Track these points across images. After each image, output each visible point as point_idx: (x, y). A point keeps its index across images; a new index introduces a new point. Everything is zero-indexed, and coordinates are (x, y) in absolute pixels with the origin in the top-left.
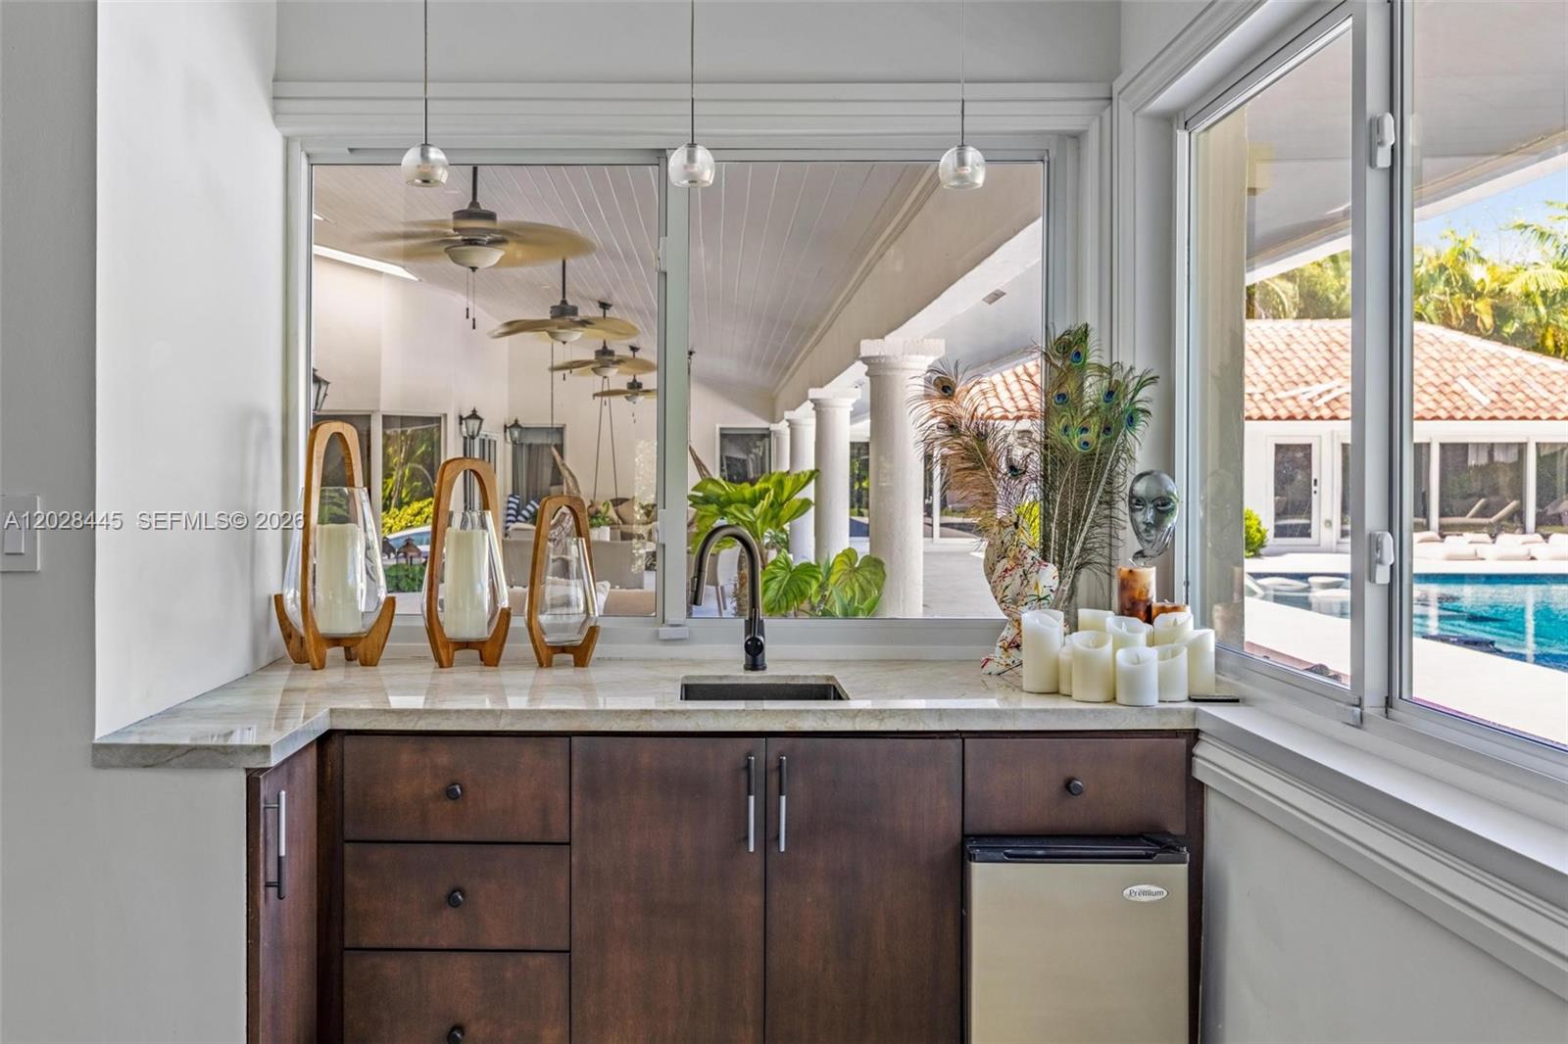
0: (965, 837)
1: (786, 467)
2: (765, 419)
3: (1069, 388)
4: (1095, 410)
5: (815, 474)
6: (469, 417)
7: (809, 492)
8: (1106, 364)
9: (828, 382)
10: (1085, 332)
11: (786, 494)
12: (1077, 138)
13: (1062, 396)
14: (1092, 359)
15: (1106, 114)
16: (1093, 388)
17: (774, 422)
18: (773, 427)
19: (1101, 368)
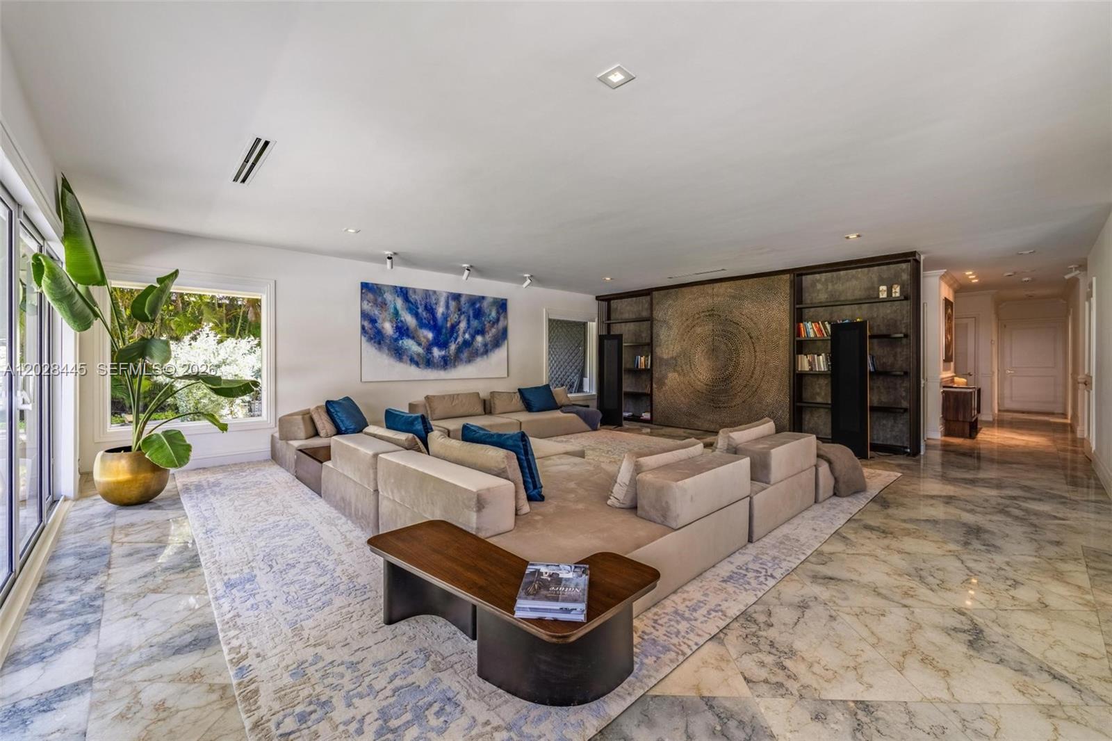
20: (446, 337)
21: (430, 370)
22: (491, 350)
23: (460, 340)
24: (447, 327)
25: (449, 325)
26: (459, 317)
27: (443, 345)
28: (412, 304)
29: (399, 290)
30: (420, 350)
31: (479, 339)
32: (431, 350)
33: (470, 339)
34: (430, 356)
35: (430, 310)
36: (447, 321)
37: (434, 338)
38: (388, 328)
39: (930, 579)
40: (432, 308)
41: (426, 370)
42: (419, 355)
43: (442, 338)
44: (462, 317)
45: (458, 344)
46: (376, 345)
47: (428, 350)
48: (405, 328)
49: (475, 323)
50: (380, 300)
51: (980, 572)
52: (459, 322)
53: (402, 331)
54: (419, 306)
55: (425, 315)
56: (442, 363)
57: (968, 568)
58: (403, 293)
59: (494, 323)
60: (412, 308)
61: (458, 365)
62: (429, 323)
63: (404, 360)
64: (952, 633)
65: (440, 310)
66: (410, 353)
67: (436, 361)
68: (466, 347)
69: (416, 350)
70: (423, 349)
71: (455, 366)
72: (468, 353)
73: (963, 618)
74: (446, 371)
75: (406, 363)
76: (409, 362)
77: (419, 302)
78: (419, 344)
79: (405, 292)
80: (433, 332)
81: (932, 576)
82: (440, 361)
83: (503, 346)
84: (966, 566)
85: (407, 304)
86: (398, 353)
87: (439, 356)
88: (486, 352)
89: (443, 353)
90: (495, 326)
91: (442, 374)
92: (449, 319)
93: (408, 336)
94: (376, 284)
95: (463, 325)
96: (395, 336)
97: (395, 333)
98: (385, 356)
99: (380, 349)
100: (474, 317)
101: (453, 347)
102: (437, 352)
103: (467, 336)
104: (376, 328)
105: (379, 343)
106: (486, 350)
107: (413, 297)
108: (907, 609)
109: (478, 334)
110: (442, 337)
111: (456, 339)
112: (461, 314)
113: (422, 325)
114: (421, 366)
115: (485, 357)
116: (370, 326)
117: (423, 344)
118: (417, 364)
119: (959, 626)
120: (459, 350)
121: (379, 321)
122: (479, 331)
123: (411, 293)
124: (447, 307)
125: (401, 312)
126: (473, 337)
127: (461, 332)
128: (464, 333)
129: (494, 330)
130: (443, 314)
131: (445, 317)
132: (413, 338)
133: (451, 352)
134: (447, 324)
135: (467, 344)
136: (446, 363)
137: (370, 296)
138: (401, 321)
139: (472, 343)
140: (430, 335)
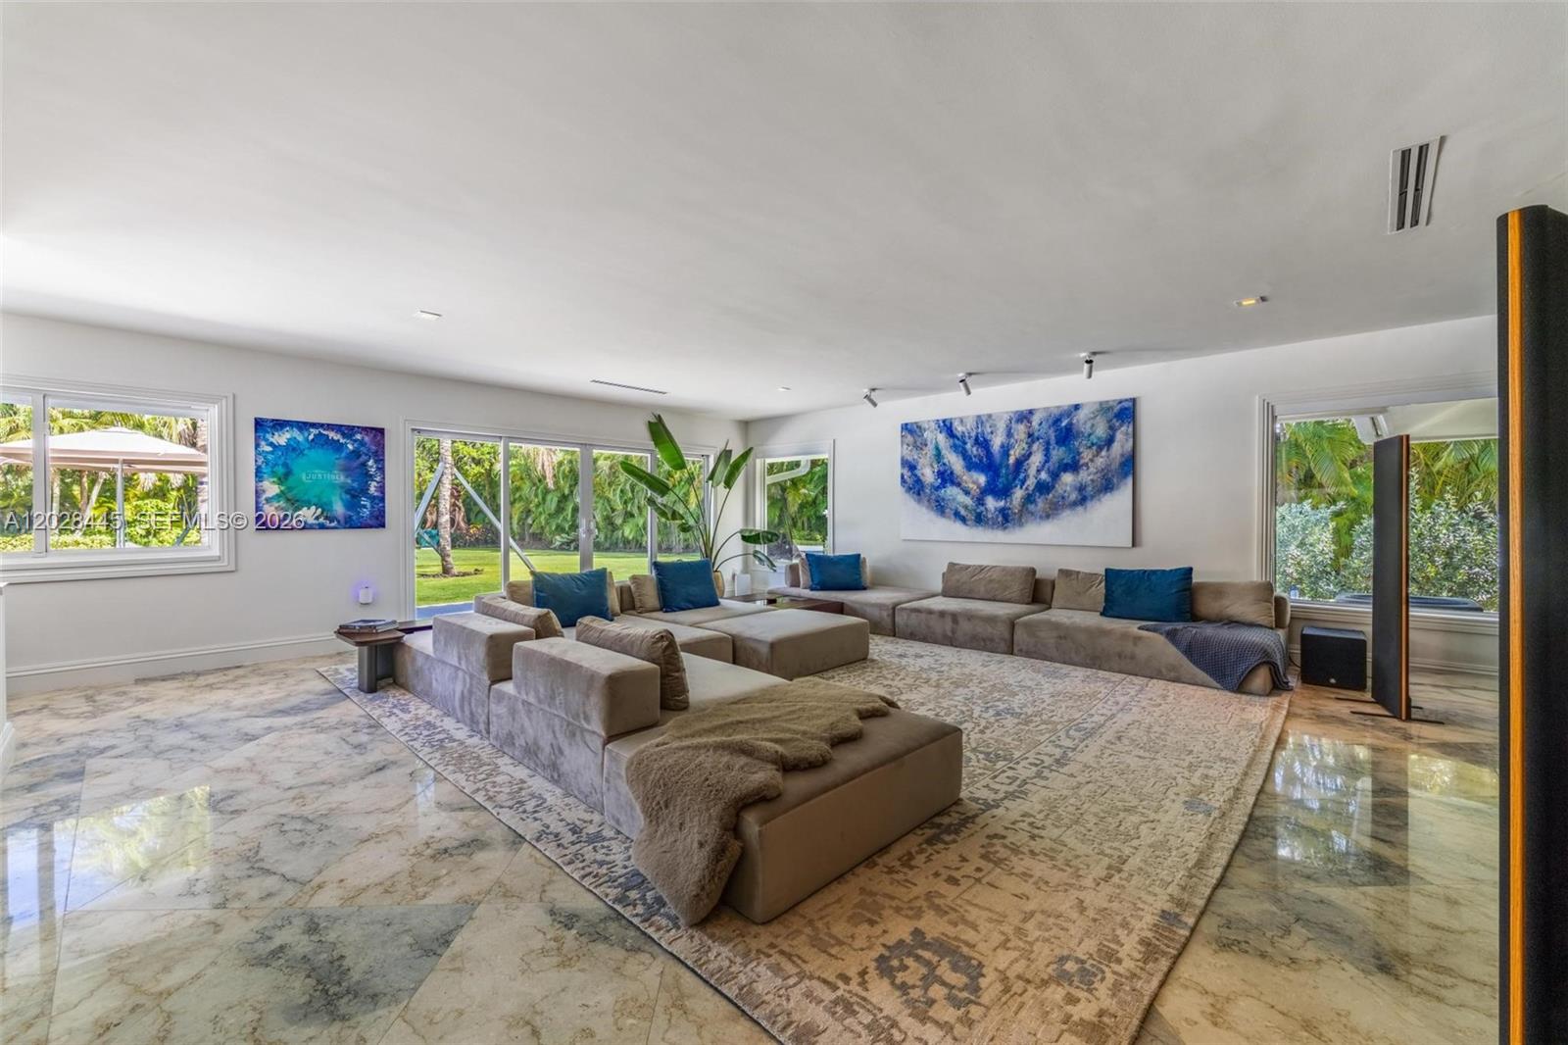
20: (1007, 479)
21: (980, 528)
22: (1092, 497)
23: (1031, 482)
24: (1008, 465)
25: (1012, 460)
26: (1030, 447)
27: (1004, 493)
28: (958, 439)
29: (942, 424)
30: (968, 501)
31: (1068, 478)
32: (983, 500)
33: (1049, 480)
34: (982, 508)
35: (983, 443)
36: (1008, 455)
37: (988, 483)
38: (928, 475)
39: (298, 825)
40: (986, 440)
41: (975, 528)
42: (966, 507)
43: (1001, 482)
44: (1035, 447)
45: (1027, 489)
46: (915, 496)
47: (980, 501)
48: (949, 472)
49: (1058, 453)
50: (919, 440)
51: (250, 876)
52: (1030, 454)
53: (946, 477)
54: (967, 440)
55: (975, 452)
56: (1000, 519)
57: (268, 872)
58: (947, 427)
59: (1100, 449)
60: (959, 448)
61: (1027, 522)
62: (981, 461)
63: (947, 515)
64: (232, 794)
65: (997, 442)
66: (953, 506)
67: (990, 516)
68: (1041, 494)
69: (962, 500)
70: (972, 499)
71: (1021, 525)
72: (1047, 500)
73: (231, 809)
74: (1007, 531)
75: (949, 518)
76: (953, 517)
77: (967, 434)
78: (967, 492)
79: (949, 425)
80: (986, 475)
81: (300, 831)
82: (997, 516)
83: (1122, 488)
84: (275, 873)
85: (951, 441)
86: (940, 507)
87: (996, 508)
88: (1082, 501)
89: (1002, 504)
90: (1104, 453)
91: (999, 536)
92: (1012, 452)
93: (953, 483)
94: (916, 423)
95: (1037, 459)
96: (937, 484)
97: (936, 480)
98: (924, 510)
99: (919, 501)
100: (1057, 443)
101: (1018, 494)
102: (991, 503)
103: (1044, 476)
104: (916, 476)
105: (919, 494)
106: (1083, 498)
107: (959, 429)
108: (286, 787)
109: (1065, 470)
110: (1000, 480)
111: (1023, 482)
112: (1033, 442)
113: (971, 465)
114: (969, 523)
115: (1080, 509)
116: (909, 474)
117: (972, 492)
118: (964, 520)
119: (230, 802)
120: (1029, 499)
121: (919, 467)
122: (1067, 465)
123: (956, 424)
124: (1009, 434)
125: (944, 452)
126: (1055, 476)
127: (1032, 471)
128: (1039, 471)
129: (1100, 461)
130: (1002, 446)
131: (1006, 450)
132: (959, 485)
133: (1014, 502)
134: (1008, 460)
135: (1043, 488)
136: (1006, 519)
137: (910, 439)
138: (944, 464)
139: (1053, 487)
140: (982, 479)
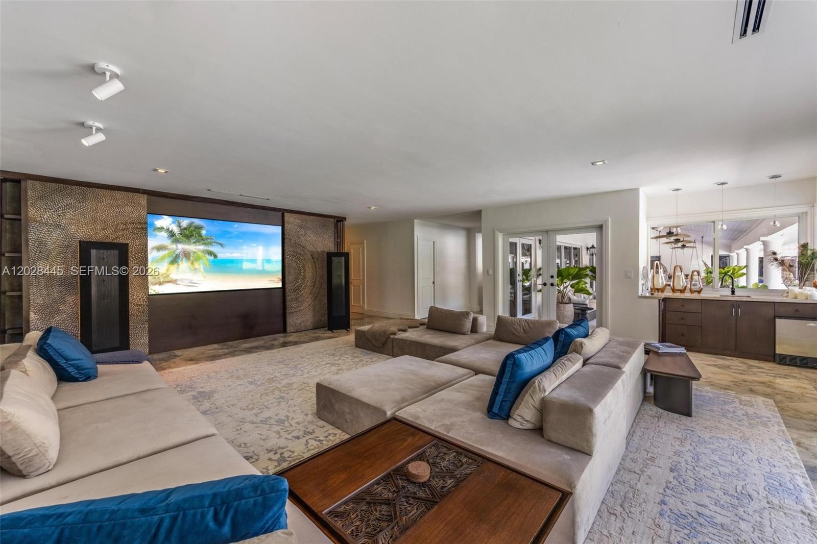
0: (775, 316)
1: (735, 263)
2: (728, 252)
3: (804, 252)
4: (810, 256)
5: (746, 266)
6: (591, 248)
7: (744, 271)
8: (812, 249)
9: (751, 244)
10: (807, 244)
11: (736, 272)
12: (806, 213)
13: (803, 254)
14: (809, 248)
15: (812, 209)
16: (809, 253)
17: (730, 252)
18: (730, 254)
19: (811, 250)
